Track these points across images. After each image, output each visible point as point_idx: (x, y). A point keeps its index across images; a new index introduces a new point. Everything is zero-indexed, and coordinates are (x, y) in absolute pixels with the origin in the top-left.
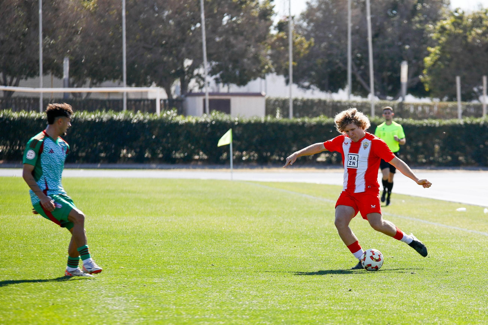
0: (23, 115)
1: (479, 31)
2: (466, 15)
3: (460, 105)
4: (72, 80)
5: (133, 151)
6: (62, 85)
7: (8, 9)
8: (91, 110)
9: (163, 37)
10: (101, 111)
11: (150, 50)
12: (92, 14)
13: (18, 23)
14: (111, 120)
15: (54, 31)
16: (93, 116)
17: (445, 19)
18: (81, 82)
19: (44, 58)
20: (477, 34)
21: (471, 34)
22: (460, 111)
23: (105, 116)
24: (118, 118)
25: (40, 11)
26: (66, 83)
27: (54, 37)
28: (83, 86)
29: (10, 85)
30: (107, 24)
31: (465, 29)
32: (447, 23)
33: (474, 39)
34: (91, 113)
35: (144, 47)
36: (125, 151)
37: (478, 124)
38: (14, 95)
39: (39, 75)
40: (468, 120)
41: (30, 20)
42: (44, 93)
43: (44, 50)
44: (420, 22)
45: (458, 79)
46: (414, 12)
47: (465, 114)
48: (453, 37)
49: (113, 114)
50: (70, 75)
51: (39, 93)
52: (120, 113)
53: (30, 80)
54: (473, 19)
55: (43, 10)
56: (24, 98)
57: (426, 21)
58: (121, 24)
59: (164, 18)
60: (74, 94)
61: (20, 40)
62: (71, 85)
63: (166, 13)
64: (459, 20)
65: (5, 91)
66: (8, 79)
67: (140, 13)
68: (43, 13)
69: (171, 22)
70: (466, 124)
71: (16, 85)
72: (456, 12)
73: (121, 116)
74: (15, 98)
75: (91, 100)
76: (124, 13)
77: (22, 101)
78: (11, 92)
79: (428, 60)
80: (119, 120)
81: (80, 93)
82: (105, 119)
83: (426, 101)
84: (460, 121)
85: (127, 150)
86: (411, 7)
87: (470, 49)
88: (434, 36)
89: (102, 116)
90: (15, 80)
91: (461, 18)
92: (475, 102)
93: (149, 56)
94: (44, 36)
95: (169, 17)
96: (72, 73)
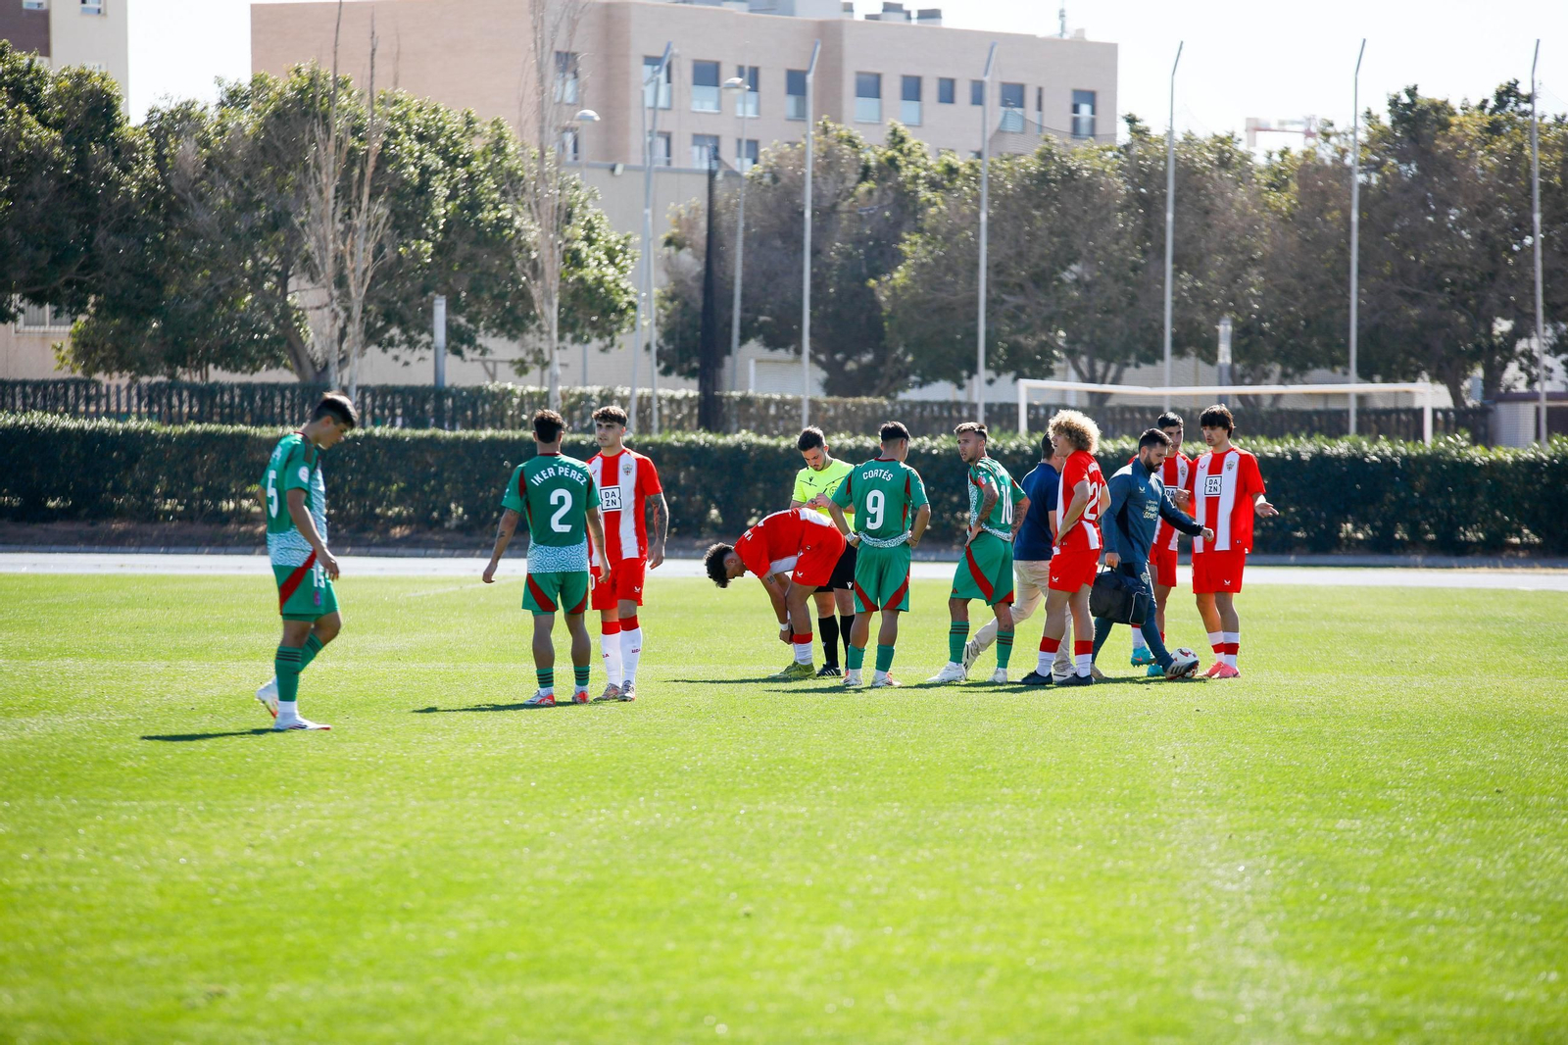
0: (1126, 446)
5: (1367, 528)
6: (1216, 379)
7: (1104, 212)
8: (1274, 434)
10: (1296, 436)
11: (1415, 298)
12: (1286, 220)
13: (1123, 242)
14: (1320, 458)
15: (1200, 260)
16: (1278, 449)
18: (1257, 373)
19: (1175, 321)
23: (1306, 447)
24: (1335, 452)
25: (1170, 216)
26: (1226, 373)
27: (1198, 274)
28: (1265, 381)
29: (1103, 382)
30: (1319, 241)
34: (1275, 441)
35: (1401, 293)
36: (1349, 526)
38: (1111, 403)
39: (1162, 358)
41: (1149, 237)
42: (1174, 397)
43: (1176, 304)
49: (1323, 445)
50: (1235, 360)
51: (1162, 397)
52: (1339, 442)
53: (1145, 368)
55: (1176, 213)
56: (1132, 410)
58: (1349, 244)
59: (1450, 225)
60: (1242, 398)
61: (1126, 279)
62: (1236, 380)
63: (1454, 215)
65: (1091, 394)
66: (1100, 366)
67: (1395, 214)
68: (1177, 220)
69: (1465, 234)
71: (1116, 381)
73: (1341, 447)
74: (1112, 409)
75: (1280, 411)
76: (1355, 217)
77: (1128, 416)
78: (1105, 396)
80: (1338, 457)
81: (1257, 396)
82: (1305, 457)
85: (1355, 524)
89: (1299, 449)
90: (1113, 368)
93: (1413, 312)
94: (1177, 271)
95: (1461, 224)
96: (1237, 353)
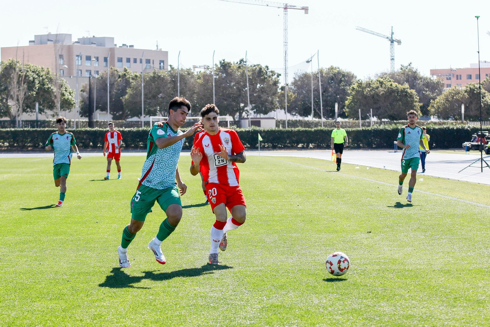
1: (369, 89)
2: (363, 82)
3: (360, 121)
4: (192, 113)
7: (166, 84)
9: (232, 94)
11: (226, 100)
12: (201, 85)
13: (170, 89)
15: (185, 93)
17: (354, 84)
18: (196, 114)
20: (368, 90)
21: (365, 91)
22: (360, 125)
25: (179, 84)
26: (190, 115)
30: (207, 89)
31: (363, 88)
32: (355, 86)
33: (367, 93)
35: (223, 99)
37: (368, 130)
40: (364, 128)
41: (175, 88)
44: (343, 86)
45: (360, 110)
46: (341, 81)
47: (363, 125)
48: (358, 92)
54: (366, 84)
55: (180, 84)
57: (346, 85)
58: (213, 89)
59: (232, 86)
62: (192, 116)
63: (232, 84)
64: (360, 85)
67: (221, 84)
69: (235, 87)
70: (363, 130)
72: (359, 81)
76: (214, 84)
79: (347, 102)
81: (196, 119)
83: (347, 120)
84: (361, 128)
86: (339, 79)
87: (365, 97)
88: (349, 91)
91: (361, 84)
92: (368, 120)
93: (225, 102)
95: (234, 85)
